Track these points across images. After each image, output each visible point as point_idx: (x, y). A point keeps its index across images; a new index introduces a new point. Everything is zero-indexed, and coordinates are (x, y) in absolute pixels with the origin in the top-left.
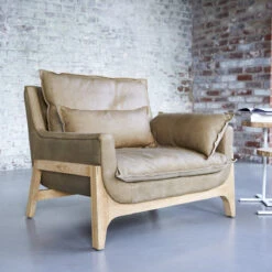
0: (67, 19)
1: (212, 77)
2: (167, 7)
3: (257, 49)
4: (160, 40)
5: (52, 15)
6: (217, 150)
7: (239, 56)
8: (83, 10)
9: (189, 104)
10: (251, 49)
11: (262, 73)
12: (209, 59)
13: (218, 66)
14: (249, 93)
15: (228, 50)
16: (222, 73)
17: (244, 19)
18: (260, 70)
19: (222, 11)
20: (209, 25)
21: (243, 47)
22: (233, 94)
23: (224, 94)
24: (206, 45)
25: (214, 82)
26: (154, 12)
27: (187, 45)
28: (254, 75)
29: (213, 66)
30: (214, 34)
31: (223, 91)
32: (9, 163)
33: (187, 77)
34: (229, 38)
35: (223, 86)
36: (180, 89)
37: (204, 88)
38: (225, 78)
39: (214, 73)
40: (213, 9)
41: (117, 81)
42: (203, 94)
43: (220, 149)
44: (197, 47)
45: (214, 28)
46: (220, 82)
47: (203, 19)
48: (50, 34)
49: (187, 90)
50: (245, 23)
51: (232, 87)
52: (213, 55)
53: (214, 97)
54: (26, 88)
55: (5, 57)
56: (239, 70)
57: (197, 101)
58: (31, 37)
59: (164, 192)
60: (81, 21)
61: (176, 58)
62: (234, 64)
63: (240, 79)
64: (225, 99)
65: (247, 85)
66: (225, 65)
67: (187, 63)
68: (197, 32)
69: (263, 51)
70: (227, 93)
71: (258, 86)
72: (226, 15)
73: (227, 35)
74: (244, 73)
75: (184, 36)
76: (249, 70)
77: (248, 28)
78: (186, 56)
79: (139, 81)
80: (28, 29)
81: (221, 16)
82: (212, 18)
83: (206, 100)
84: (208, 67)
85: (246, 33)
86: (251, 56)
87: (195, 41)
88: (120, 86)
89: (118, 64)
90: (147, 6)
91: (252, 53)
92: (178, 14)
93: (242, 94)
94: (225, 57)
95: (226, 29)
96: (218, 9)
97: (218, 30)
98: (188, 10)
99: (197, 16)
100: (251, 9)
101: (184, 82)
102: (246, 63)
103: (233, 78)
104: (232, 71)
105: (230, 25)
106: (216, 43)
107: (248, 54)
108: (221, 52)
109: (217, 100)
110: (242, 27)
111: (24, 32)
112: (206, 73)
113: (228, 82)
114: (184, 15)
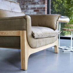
3: (41, 1)
7: (35, 4)
10: (39, 1)
11: (43, 9)
12: (24, 4)
13: (27, 7)
15: (30, 2)
16: (29, 9)
18: (42, 8)
21: (36, 1)
28: (40, 10)
29: (25, 7)
38: (29, 11)
39: (25, 9)
46: (28, 12)
52: (25, 3)
56: (34, 8)
62: (33, 6)
63: (35, 11)
65: (37, 13)
66: (30, 6)
69: (43, 2)
71: (41, 13)
74: (36, 9)
76: (38, 8)
84: (23, 7)
86: (39, 4)
91: (39, 3)
94: (29, 4)
102: (37, 6)
103: (32, 11)
104: (32, 9)
108: (28, 2)
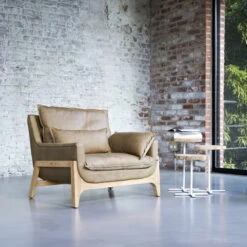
0: (51, 61)
1: (165, 106)
2: (129, 50)
3: (196, 85)
4: (124, 76)
5: (39, 58)
6: (147, 154)
7: (183, 90)
8: (63, 54)
9: (148, 126)
10: (192, 85)
11: (200, 103)
12: (162, 91)
13: (169, 97)
14: (191, 118)
15: (176, 85)
16: (172, 103)
17: (187, 62)
18: (198, 101)
19: (172, 55)
20: (163, 65)
21: (187, 83)
22: (180, 119)
23: (174, 119)
24: (160, 81)
25: (167, 109)
26: (119, 54)
27: (146, 79)
28: (194, 105)
29: (166, 97)
30: (166, 72)
31: (173, 116)
32: (6, 171)
33: (146, 105)
34: (177, 76)
35: (173, 113)
36: (141, 115)
37: (159, 114)
38: (174, 107)
39: (166, 103)
40: (165, 52)
41: (88, 111)
42: (159, 119)
43: (149, 154)
44: (154, 81)
45: (166, 68)
46: (171, 110)
47: (159, 60)
48: (37, 73)
49: (146, 115)
50: (188, 65)
51: (180, 114)
52: (166, 88)
53: (166, 122)
54: (29, 116)
55: (4, 91)
56: (184, 101)
57: (155, 125)
58: (24, 75)
59: (114, 178)
60: (62, 62)
61: (138, 89)
62: (180, 96)
63: (185, 107)
64: (174, 123)
65: (190, 113)
66: (174, 96)
67: (146, 94)
68: (154, 70)
69: (200, 87)
70: (176, 118)
71: (197, 113)
72: (175, 58)
73: (175, 73)
74: (188, 103)
75: (144, 72)
76: (191, 101)
77: (190, 69)
78: (145, 88)
79: (102, 111)
80: (21, 69)
81: (171, 58)
82: (165, 59)
83: (161, 124)
84: (162, 98)
85: (189, 72)
86: (192, 91)
87: (152, 76)
88: (90, 115)
89: (91, 95)
90: (114, 50)
91: (193, 88)
92: (139, 55)
93: (187, 119)
94: (174, 90)
95: (175, 68)
96: (169, 53)
97: (169, 69)
98: (147, 52)
99: (154, 57)
100: (192, 55)
101: (144, 109)
102: (189, 96)
103: (180, 106)
104: (180, 101)
105: (178, 66)
106: (168, 79)
107: (190, 88)
108: (171, 86)
109: (169, 124)
110: (186, 67)
111: (18, 72)
112: (161, 102)
113: (176, 110)
114: (144, 56)
